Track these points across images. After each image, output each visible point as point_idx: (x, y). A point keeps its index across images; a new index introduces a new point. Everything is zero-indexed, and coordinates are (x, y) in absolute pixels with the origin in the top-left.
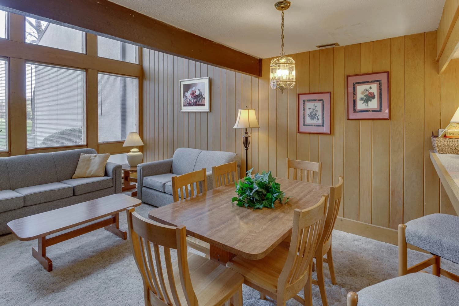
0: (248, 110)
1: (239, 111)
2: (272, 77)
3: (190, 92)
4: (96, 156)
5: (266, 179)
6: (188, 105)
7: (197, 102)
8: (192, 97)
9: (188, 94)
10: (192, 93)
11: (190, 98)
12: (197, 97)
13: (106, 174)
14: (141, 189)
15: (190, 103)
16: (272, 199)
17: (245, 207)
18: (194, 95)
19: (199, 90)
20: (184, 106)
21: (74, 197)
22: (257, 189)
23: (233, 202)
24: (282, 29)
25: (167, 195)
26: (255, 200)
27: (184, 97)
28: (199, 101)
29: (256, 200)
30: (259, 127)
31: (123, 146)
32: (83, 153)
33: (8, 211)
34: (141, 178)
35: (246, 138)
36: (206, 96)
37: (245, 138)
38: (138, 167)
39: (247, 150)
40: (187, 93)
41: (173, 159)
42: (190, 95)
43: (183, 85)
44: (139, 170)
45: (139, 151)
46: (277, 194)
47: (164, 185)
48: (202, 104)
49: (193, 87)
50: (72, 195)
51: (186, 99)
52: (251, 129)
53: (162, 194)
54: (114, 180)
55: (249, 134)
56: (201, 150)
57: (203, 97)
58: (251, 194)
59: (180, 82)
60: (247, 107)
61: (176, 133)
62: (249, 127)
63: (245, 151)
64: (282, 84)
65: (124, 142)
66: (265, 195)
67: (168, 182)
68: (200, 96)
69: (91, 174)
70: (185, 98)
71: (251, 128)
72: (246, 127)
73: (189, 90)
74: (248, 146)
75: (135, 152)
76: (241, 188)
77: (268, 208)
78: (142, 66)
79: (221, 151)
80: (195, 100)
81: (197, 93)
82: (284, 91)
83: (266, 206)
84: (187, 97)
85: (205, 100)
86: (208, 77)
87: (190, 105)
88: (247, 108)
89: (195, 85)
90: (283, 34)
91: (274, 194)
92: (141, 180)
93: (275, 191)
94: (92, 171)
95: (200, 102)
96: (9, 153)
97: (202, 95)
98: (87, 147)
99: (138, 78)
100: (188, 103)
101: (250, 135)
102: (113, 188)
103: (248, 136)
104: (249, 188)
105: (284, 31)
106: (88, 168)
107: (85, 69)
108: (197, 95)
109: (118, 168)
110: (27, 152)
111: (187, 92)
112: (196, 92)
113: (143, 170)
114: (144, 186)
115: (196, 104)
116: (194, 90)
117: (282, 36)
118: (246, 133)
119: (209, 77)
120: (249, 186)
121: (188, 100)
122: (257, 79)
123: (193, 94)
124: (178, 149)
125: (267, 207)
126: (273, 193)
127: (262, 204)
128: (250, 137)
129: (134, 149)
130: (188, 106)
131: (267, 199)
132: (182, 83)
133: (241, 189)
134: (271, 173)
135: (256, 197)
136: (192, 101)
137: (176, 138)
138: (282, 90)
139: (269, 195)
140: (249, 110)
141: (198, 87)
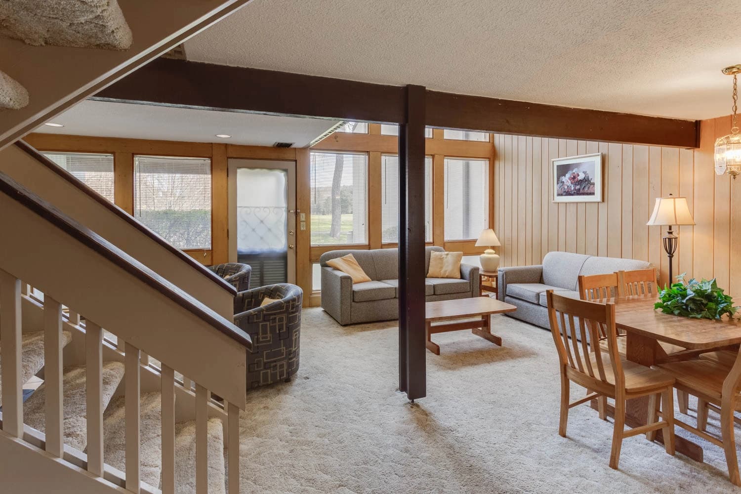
0: (673, 199)
1: (658, 200)
2: (717, 159)
3: (568, 175)
4: (447, 255)
5: (708, 288)
6: (564, 194)
7: (581, 190)
8: (572, 183)
9: (566, 179)
10: (572, 176)
11: (568, 185)
12: (580, 182)
13: (462, 277)
14: (504, 298)
15: (568, 192)
16: (716, 309)
17: (675, 315)
18: (576, 179)
19: (585, 173)
20: (559, 195)
21: (434, 296)
22: (693, 295)
23: (655, 309)
24: (734, 98)
25: (542, 308)
26: (689, 309)
27: (558, 183)
28: (584, 188)
29: (691, 309)
30: (695, 225)
31: (476, 246)
32: (433, 250)
33: (384, 299)
34: (503, 285)
35: (670, 239)
36: (597, 180)
37: (667, 239)
38: (499, 271)
39: (671, 257)
40: (563, 177)
41: (544, 265)
42: (569, 180)
43: (557, 166)
44: (501, 275)
45: (495, 253)
46: (725, 304)
47: (538, 295)
48: (589, 192)
49: (574, 169)
50: (433, 293)
51: (563, 185)
52: (679, 227)
53: (534, 306)
54: (471, 283)
55: (675, 234)
56: (587, 256)
57: (591, 182)
58: (684, 301)
59: (553, 162)
60: (671, 194)
61: (545, 231)
62: (675, 224)
63: (668, 258)
64: (734, 169)
65: (476, 241)
66: (705, 305)
67: (543, 292)
68: (587, 181)
69: (447, 274)
70: (560, 184)
71: (679, 225)
72: (670, 224)
73: (567, 173)
74: (673, 252)
75: (489, 254)
76: (667, 294)
77: (711, 319)
78: (493, 143)
79: (621, 258)
80: (578, 187)
81: (581, 176)
82: (737, 176)
83: (707, 316)
84: (563, 182)
85: (594, 186)
86: (600, 153)
87: (568, 194)
88: (671, 196)
89: (577, 165)
90: (736, 105)
91: (720, 304)
92: (503, 288)
93: (721, 301)
94: (446, 271)
95: (586, 189)
96: (369, 247)
97: (588, 179)
98: (434, 245)
99: (488, 160)
100: (565, 192)
101: (677, 236)
102: (471, 293)
103: (673, 237)
104: (681, 295)
105: (737, 102)
106: (441, 268)
107: (432, 155)
108: (580, 180)
109: (475, 270)
110: (383, 246)
111: (565, 175)
112: (578, 175)
113: (506, 275)
114: (508, 295)
115: (578, 193)
116: (576, 173)
117: (734, 107)
118: (670, 233)
119: (602, 153)
120: (680, 293)
121: (566, 187)
122: (690, 152)
123: (574, 178)
124: (548, 254)
125: (709, 318)
126: (718, 303)
127: (700, 314)
128: (677, 238)
129: (488, 250)
130: (566, 195)
131: (709, 309)
132: (556, 164)
133: (668, 296)
134: (715, 281)
135: (691, 306)
136: (573, 188)
137: (545, 238)
138: (734, 176)
139: (712, 305)
140: (676, 199)
141: (582, 168)
